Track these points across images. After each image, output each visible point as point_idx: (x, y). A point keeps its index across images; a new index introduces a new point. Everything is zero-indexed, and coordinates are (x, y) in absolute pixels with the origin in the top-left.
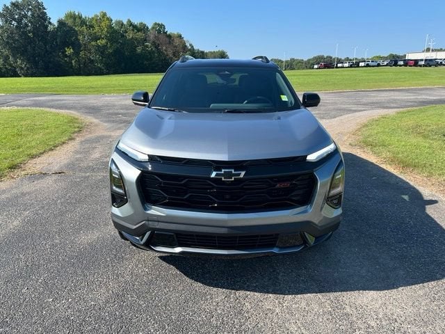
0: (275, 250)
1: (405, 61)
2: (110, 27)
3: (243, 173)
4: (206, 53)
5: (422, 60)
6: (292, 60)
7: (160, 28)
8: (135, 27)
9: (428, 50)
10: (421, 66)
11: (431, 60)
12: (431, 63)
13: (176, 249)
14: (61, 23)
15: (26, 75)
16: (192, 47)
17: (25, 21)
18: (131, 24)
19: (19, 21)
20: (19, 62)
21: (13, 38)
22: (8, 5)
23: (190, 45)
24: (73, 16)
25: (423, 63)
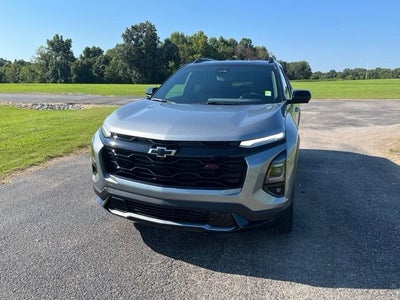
0: (207, 227)
2: (205, 43)
3: (174, 152)
6: (379, 69)
7: (247, 43)
8: (225, 42)
13: (126, 214)
14: (167, 41)
15: (138, 83)
17: (141, 40)
18: (222, 40)
19: (136, 41)
20: (134, 72)
21: (131, 54)
22: (130, 28)
24: (177, 36)
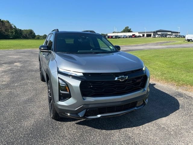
0: (136, 108)
1: (108, 36)
3: (127, 77)
4: (23, 30)
5: (114, 36)
9: (114, 33)
10: (114, 38)
11: (117, 36)
12: (117, 37)
13: (98, 116)
16: (15, 27)
23: (14, 26)
25: (114, 37)
